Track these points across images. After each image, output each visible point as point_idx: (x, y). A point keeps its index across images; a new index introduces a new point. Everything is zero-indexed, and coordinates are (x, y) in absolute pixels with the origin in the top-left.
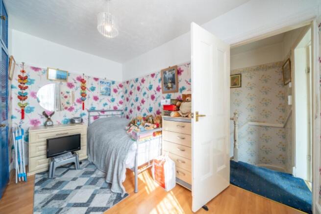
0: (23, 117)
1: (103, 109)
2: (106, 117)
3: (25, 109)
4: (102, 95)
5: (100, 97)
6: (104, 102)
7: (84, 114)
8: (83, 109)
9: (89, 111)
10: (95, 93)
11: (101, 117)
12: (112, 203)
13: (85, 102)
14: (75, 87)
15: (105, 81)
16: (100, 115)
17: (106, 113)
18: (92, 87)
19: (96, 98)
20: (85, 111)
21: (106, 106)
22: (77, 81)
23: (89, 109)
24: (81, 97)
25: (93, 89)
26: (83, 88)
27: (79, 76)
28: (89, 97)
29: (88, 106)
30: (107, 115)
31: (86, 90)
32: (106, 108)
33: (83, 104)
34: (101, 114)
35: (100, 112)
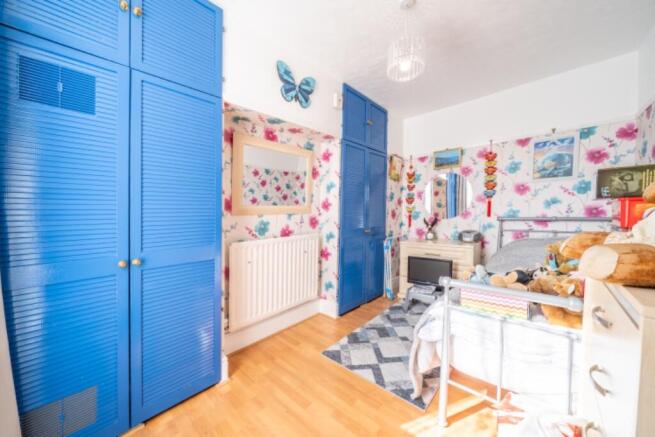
0: (410, 225)
1: (544, 216)
2: (551, 235)
3: (412, 214)
4: (543, 177)
5: (534, 185)
6: (547, 195)
7: (490, 226)
8: (489, 214)
9: (501, 220)
10: (521, 177)
11: (532, 235)
12: (394, 388)
13: (493, 200)
14: (475, 173)
15: (554, 138)
16: (531, 230)
17: (552, 226)
18: (513, 163)
19: (522, 189)
20: (493, 220)
21: (553, 207)
22: (478, 160)
23: (501, 214)
24: (485, 189)
25: (514, 168)
26: (491, 171)
27: (482, 149)
28: (503, 188)
29: (499, 208)
30: (555, 232)
31: (496, 173)
32: (551, 213)
33: (489, 203)
34: (535, 227)
35: (531, 223)
